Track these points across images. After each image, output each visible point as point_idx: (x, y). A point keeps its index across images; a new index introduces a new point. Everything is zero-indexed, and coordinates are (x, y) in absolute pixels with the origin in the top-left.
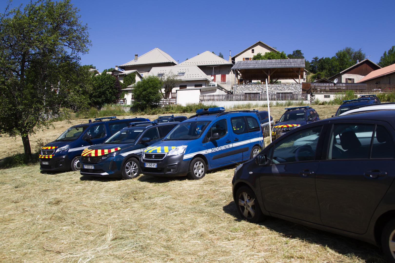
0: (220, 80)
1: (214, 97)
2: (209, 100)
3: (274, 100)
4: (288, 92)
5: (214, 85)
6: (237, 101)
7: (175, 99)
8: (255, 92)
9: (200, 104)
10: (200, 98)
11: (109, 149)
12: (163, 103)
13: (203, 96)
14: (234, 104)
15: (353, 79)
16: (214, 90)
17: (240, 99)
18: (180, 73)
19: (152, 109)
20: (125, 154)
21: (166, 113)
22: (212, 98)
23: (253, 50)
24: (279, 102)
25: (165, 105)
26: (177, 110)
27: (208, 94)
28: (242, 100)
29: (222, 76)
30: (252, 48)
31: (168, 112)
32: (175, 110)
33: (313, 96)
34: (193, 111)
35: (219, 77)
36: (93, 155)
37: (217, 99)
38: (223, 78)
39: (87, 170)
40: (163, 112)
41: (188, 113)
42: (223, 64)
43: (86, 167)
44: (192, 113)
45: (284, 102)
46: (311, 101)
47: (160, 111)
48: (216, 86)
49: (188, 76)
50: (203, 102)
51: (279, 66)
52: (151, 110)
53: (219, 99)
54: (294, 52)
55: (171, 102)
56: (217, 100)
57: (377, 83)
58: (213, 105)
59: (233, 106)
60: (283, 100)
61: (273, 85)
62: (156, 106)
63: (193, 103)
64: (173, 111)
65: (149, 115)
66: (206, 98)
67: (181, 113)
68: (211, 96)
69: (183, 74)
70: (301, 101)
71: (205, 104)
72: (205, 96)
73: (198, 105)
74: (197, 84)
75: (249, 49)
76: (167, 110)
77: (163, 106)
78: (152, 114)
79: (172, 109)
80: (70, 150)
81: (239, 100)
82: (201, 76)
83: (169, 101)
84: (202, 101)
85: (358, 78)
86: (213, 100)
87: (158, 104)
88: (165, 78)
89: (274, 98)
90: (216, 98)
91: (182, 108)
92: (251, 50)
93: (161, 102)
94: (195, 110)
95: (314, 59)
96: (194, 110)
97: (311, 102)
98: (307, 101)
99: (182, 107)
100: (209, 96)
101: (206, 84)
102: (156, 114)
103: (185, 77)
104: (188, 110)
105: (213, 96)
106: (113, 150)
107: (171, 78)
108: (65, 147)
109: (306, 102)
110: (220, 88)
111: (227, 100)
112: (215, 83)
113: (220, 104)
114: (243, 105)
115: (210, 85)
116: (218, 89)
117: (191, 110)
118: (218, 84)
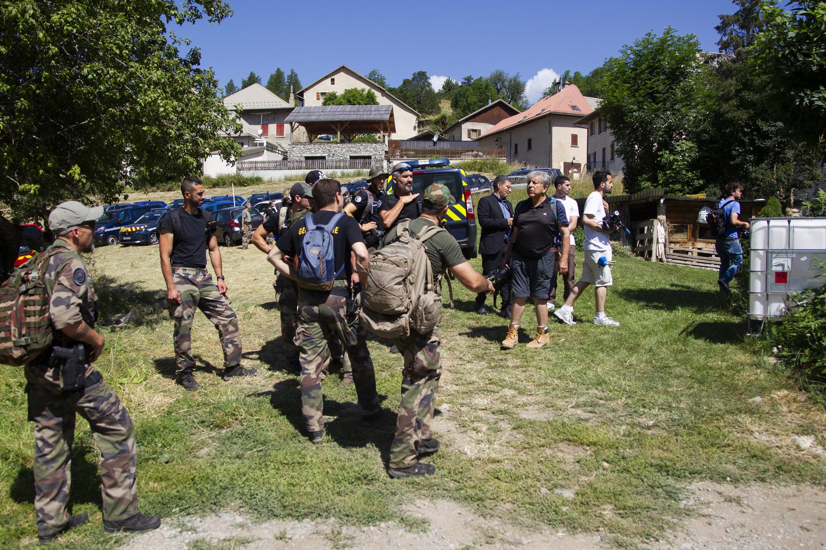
0: (275, 133)
1: (257, 165)
2: (250, 169)
3: (339, 169)
4: (366, 155)
5: (263, 144)
8: (319, 155)
9: (238, 175)
10: (237, 165)
11: (140, 226)
13: (242, 163)
14: (284, 175)
15: (480, 131)
16: (259, 153)
19: (167, 182)
20: (150, 230)
22: (253, 165)
23: (333, 80)
24: (345, 171)
27: (249, 160)
29: (278, 127)
30: (331, 76)
33: (390, 163)
34: (227, 185)
35: (272, 128)
36: (130, 230)
38: (279, 130)
39: (125, 241)
41: (220, 188)
42: (279, 107)
43: (125, 238)
44: (226, 188)
45: (352, 171)
48: (265, 145)
50: (242, 172)
51: (353, 117)
53: (264, 168)
54: (414, 74)
56: (262, 169)
57: (497, 140)
58: (255, 176)
59: (283, 178)
60: (351, 168)
61: (345, 145)
63: (227, 173)
68: (252, 163)
71: (244, 175)
72: (245, 163)
73: (234, 177)
75: (326, 77)
80: (106, 230)
81: (290, 168)
84: (240, 170)
85: (486, 129)
86: (256, 168)
90: (259, 165)
91: (211, 182)
92: (329, 79)
95: (466, 79)
96: (229, 184)
99: (211, 179)
100: (250, 163)
101: (250, 142)
104: (220, 184)
105: (256, 162)
106: (142, 227)
108: (102, 228)
110: (271, 148)
111: (275, 168)
112: (264, 141)
113: (266, 175)
114: (296, 176)
115: (256, 145)
116: (268, 150)
117: (224, 184)
118: (267, 143)
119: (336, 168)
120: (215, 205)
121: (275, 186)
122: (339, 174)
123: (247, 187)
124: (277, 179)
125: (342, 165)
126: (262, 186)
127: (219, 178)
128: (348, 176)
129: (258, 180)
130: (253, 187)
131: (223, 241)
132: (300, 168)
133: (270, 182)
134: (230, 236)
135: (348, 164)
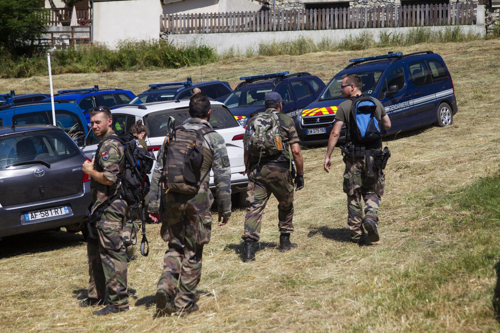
1: (204, 22)
2: (187, 31)
3: (377, 27)
6: (268, 30)
7: (88, 30)
9: (163, 42)
10: (161, 23)
13: (171, 19)
14: (258, 42)
17: (277, 26)
19: (16, 59)
22: (196, 23)
24: (390, 31)
25: (58, 46)
26: (92, 63)
27: (186, 12)
28: (285, 30)
31: (65, 69)
32: (86, 62)
37: (210, 28)
41: (124, 70)
44: (135, 70)
45: (405, 31)
46: (486, 27)
50: (171, 37)
52: (12, 63)
53: (217, 28)
55: (76, 36)
56: (213, 30)
58: (199, 45)
59: (256, 49)
60: (403, 26)
62: (29, 51)
63: (139, 39)
64: (79, 66)
65: (8, 77)
66: (179, 24)
67: (104, 71)
68: (192, 17)
70: (452, 28)
71: (174, 44)
72: (177, 18)
73: (155, 48)
76: (63, 64)
77: (53, 49)
78: (16, 77)
79: (80, 59)
81: (275, 28)
83: (70, 34)
84: (167, 33)
86: (201, 30)
87: (36, 43)
89: (377, 21)
90: (207, 23)
91: (106, 58)
93: (45, 36)
94: (144, 63)
96: (142, 62)
97: (487, 29)
98: (473, 27)
100: (189, 17)
102: (30, 76)
104: (124, 63)
105: (200, 17)
109: (470, 31)
111: (240, 29)
113: (220, 43)
114: (284, 45)
117: (133, 62)
119: (370, 25)
121: (237, 66)
122: (377, 40)
123: (179, 70)
125: (383, 17)
126: (209, 67)
127: (122, 51)
128: (397, 41)
129: (203, 55)
130: (192, 68)
132: (293, 28)
133: (229, 58)
135: (396, 16)
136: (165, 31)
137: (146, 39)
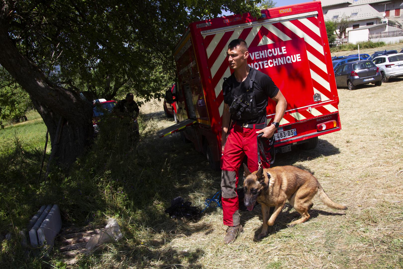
0: (394, 15)
2: (377, 37)
5: (385, 22)
7: (347, 39)
9: (369, 41)
10: (369, 36)
12: (337, 42)
13: (372, 34)
18: (353, 14)
21: (340, 51)
22: (379, 35)
25: (339, 44)
26: (348, 48)
29: (396, 11)
31: (341, 50)
34: (362, 48)
35: (392, 12)
38: (397, 13)
40: (337, 50)
41: (359, 50)
47: (334, 50)
48: (387, 22)
49: (360, 16)
55: (344, 41)
63: (362, 41)
64: (345, 49)
66: (374, 36)
67: (352, 50)
69: (356, 14)
71: (373, 41)
72: (374, 34)
73: (367, 43)
74: (369, 22)
76: (340, 49)
77: (338, 45)
79: (345, 47)
82: (373, 15)
83: (342, 41)
86: (381, 37)
87: (333, 44)
88: (339, 21)
90: (383, 35)
91: (352, 46)
93: (335, 42)
94: (364, 47)
101: (378, 21)
103: (358, 17)
104: (358, 48)
105: (381, 33)
107: (345, 20)
110: (391, 24)
111: (393, 36)
112: (386, 20)
113: (387, 40)
115: (381, 23)
116: (389, 25)
118: (389, 21)
120: (346, 60)
121: (393, 46)
123: (375, 49)
124: (394, 43)
126: (383, 47)
127: (357, 44)
129: (382, 44)
130: (378, 48)
131: (347, 86)
133: (389, 44)
134: (351, 82)
136: (370, 38)
137: (360, 41)
